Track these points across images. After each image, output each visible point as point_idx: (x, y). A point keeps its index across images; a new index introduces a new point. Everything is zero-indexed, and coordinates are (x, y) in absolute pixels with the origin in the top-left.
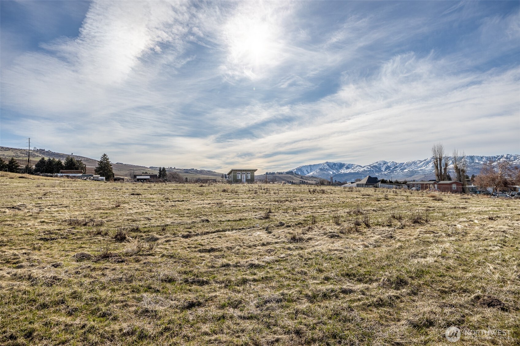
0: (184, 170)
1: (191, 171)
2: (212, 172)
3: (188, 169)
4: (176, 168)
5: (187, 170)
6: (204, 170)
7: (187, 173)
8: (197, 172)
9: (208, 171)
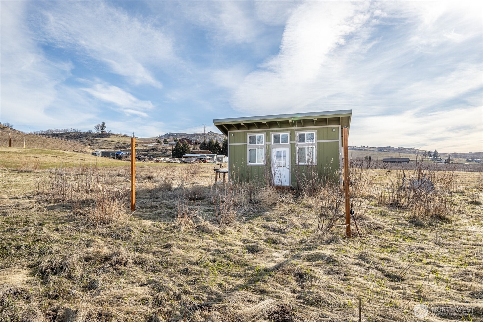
0: (378, 148)
1: (387, 149)
2: (414, 149)
3: (383, 147)
4: (370, 146)
5: (381, 148)
6: (403, 148)
7: (381, 151)
8: (393, 149)
9: (407, 149)
